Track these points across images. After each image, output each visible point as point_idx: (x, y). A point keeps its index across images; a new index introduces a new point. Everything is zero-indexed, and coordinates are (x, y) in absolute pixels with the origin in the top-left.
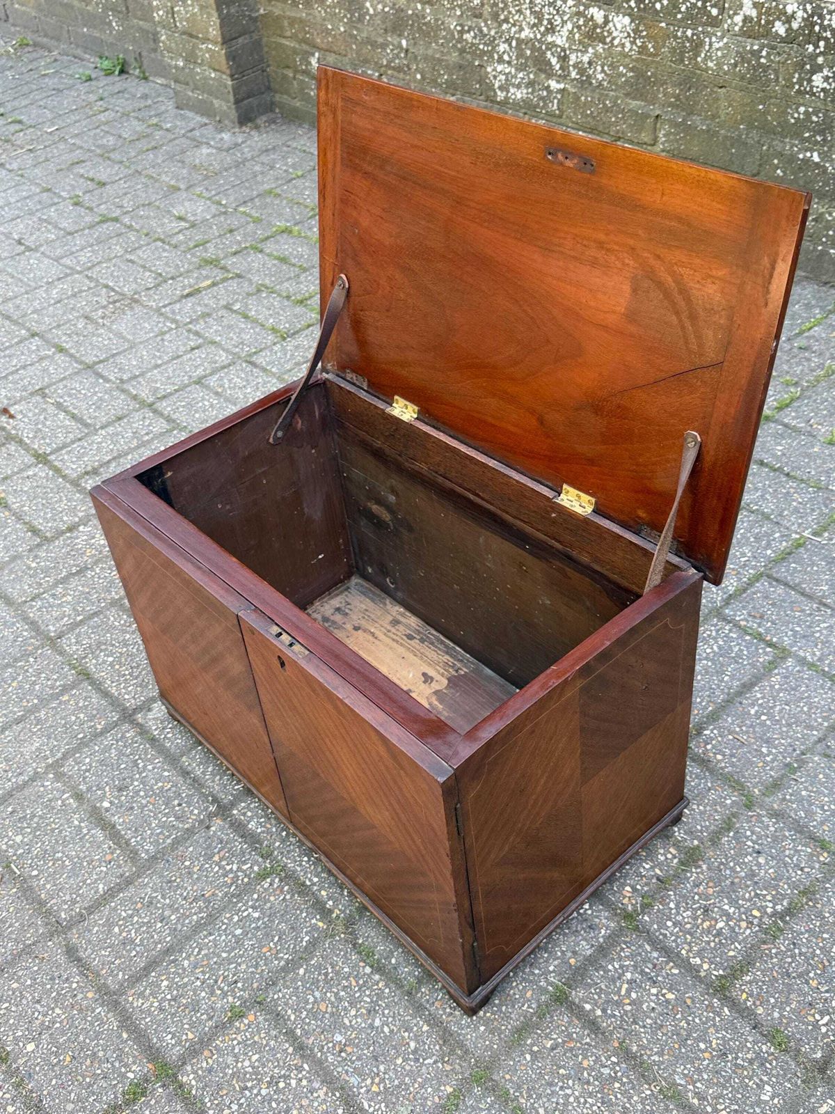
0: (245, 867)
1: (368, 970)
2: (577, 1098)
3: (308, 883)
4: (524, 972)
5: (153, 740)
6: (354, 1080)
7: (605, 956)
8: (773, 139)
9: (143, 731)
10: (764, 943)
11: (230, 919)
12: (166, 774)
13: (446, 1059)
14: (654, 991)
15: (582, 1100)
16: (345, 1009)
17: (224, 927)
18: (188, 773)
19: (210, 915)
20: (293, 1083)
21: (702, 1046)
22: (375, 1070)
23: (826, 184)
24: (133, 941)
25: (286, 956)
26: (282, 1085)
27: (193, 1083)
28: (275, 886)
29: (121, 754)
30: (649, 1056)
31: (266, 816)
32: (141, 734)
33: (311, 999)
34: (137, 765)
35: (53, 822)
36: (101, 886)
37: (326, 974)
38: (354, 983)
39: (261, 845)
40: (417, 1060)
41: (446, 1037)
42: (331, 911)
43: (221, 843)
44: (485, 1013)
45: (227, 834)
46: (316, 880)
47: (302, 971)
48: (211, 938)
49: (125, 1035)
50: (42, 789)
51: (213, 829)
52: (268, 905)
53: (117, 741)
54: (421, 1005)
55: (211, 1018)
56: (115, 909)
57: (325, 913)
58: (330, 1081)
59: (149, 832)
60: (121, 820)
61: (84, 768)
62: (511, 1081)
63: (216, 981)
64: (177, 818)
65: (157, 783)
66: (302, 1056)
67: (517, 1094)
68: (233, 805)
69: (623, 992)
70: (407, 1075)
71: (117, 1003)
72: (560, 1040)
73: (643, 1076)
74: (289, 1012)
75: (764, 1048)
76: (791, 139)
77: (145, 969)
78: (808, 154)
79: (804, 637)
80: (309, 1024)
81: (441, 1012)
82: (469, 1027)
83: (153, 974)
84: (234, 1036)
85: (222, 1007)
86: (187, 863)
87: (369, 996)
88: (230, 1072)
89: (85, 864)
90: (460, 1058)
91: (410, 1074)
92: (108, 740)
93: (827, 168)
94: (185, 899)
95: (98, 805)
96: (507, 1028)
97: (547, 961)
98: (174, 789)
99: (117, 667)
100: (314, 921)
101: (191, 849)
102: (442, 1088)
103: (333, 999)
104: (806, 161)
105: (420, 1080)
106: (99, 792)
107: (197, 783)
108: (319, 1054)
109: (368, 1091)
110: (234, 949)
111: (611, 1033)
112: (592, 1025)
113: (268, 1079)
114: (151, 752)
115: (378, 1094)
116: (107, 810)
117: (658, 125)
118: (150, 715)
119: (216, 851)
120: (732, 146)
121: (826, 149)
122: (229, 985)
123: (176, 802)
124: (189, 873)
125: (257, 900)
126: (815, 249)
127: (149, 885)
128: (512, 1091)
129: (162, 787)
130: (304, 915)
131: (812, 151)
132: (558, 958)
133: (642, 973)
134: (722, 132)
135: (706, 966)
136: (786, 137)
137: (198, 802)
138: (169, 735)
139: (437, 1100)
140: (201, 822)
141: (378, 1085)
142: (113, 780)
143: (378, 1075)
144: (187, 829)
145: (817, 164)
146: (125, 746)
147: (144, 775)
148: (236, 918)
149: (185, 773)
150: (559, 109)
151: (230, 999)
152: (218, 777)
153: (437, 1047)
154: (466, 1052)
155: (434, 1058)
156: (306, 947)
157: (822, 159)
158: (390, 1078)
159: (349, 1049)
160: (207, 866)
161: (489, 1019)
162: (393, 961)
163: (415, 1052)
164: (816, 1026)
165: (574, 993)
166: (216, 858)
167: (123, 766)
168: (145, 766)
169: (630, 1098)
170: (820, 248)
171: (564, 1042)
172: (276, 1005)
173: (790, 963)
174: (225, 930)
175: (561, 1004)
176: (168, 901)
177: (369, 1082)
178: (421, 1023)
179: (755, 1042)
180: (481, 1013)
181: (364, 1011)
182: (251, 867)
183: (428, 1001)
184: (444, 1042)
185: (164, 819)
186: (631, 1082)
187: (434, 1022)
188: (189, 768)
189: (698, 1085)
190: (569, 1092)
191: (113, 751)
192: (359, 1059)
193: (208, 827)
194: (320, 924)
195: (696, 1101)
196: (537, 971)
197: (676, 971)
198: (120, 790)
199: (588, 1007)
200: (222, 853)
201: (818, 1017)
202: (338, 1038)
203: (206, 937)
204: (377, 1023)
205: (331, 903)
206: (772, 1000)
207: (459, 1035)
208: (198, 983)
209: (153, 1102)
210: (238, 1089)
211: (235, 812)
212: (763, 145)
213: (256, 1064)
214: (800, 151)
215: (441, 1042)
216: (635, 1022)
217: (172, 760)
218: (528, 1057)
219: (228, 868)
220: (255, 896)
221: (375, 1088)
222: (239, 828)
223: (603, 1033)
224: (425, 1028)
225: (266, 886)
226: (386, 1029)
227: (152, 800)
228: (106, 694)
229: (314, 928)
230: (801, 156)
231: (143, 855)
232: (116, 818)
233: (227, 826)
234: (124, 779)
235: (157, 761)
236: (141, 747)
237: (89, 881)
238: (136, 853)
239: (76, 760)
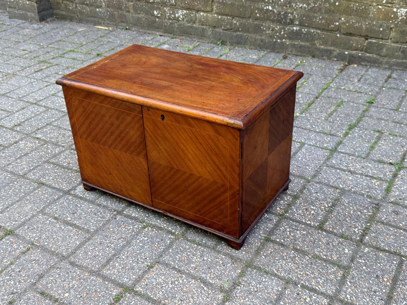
0: (135, 227)
1: (196, 245)
2: (285, 264)
3: (163, 227)
4: (252, 235)
5: (81, 198)
6: (204, 275)
7: (278, 226)
8: (255, 4)
9: (75, 196)
10: (329, 214)
11: (136, 242)
12: (91, 206)
13: (235, 263)
14: (298, 232)
15: (287, 264)
16: (192, 257)
17: (134, 244)
18: (100, 205)
19: (127, 242)
20: (181, 281)
21: (320, 243)
22: (210, 271)
23: (275, 17)
24: (98, 255)
25: (163, 248)
26: (176, 283)
27: (141, 290)
28: (150, 230)
29: (69, 204)
30: (304, 249)
31: (138, 211)
32: (75, 197)
33: (178, 257)
35: (48, 227)
36: (77, 242)
37: (181, 250)
38: (192, 250)
39: (139, 220)
40: (224, 266)
41: (232, 257)
42: (174, 233)
43: (123, 221)
44: (243, 248)
45: (124, 219)
46: (165, 225)
47: (171, 251)
48: (131, 248)
49: (107, 283)
50: (38, 219)
51: (118, 218)
52: (150, 235)
53: (65, 200)
54: (219, 251)
55: (141, 270)
56: (86, 247)
57: (173, 234)
58: (194, 278)
59: (91, 224)
60: (78, 222)
61: (54, 210)
62: (260, 264)
63: (138, 260)
64: (101, 218)
65: (88, 210)
66: (181, 273)
67: (264, 267)
68: (123, 210)
69: (288, 234)
70: (222, 270)
71: (99, 274)
72: (272, 250)
73: (304, 254)
74: (171, 262)
75: (340, 240)
76: (261, 2)
77: (107, 262)
78: (267, 7)
79: (308, 139)
80: (180, 264)
81: (227, 251)
82: (239, 253)
83: (111, 263)
84: (152, 273)
85: (143, 266)
86: (111, 230)
87: (199, 252)
88: (155, 283)
89: (68, 237)
90: (240, 262)
91: (223, 270)
92: (61, 200)
93: (274, 11)
94: (115, 239)
95: (66, 219)
96: (253, 251)
97: (259, 231)
98: (96, 210)
99: (55, 180)
100: (169, 236)
101: (111, 225)
102: (237, 271)
103: (186, 256)
104: (267, 10)
105: (228, 271)
106: (64, 216)
107: (105, 207)
108: (187, 271)
109: (210, 277)
110: (141, 249)
111: (289, 245)
112: (282, 245)
113: (171, 282)
114: (82, 202)
115: (214, 278)
116: (70, 220)
117: (213, 4)
118: (77, 191)
119: (122, 224)
120: (240, 8)
121: (273, 5)
122: (144, 260)
123: (99, 214)
124: (113, 232)
125: (144, 235)
126: (273, 41)
127: (98, 238)
128: (262, 267)
129: (91, 210)
130: (165, 235)
131: (269, 6)
132: (262, 230)
133: (292, 228)
134: (237, 3)
135: (312, 223)
136: (259, 2)
137: (108, 212)
138: (87, 195)
139: (236, 275)
140: (112, 217)
141: (213, 275)
142: (69, 211)
143: (212, 272)
144: (107, 220)
145: (271, 11)
146: (70, 201)
147: (82, 208)
148: (138, 241)
149: (99, 205)
150: (175, 2)
151: (146, 263)
152: (113, 204)
153: (230, 261)
154: (241, 260)
155: (230, 264)
156: (169, 244)
157: (272, 8)
158: (217, 273)
159: (198, 268)
160: (120, 229)
161: (245, 250)
162: (204, 242)
163: (222, 264)
164: (354, 232)
165: (272, 237)
166: (123, 226)
167: (71, 207)
168: (81, 206)
169: (303, 261)
170: (274, 40)
171: (274, 251)
172: (165, 261)
173: (339, 218)
174: (135, 245)
175: (268, 241)
176: (108, 241)
177: (209, 275)
178: (221, 256)
179: (337, 239)
180: (242, 249)
181: (199, 257)
182: (138, 226)
183: (221, 250)
184: (232, 259)
185: (96, 219)
186: (301, 256)
187: (226, 254)
188: (100, 203)
189: (324, 253)
190: (281, 263)
191: (65, 203)
192: (203, 269)
193: (116, 218)
194: (172, 237)
195: (324, 257)
196: (256, 234)
197: (303, 226)
198: (73, 214)
199: (278, 240)
200: (124, 225)
201: (354, 229)
202: (192, 265)
203: (128, 248)
204: (205, 259)
205: (174, 230)
206: (338, 228)
207: (236, 256)
208: (131, 262)
209: (127, 299)
210: (160, 287)
211: (125, 212)
212: (251, 6)
213: (164, 279)
214: (264, 7)
215: (231, 259)
216: (295, 241)
217: (92, 202)
218: (263, 257)
219: (129, 228)
220: (143, 234)
221: (212, 276)
222: (128, 216)
223: (286, 246)
224: (223, 257)
225: (146, 230)
226: (209, 260)
227: (88, 215)
228: (54, 188)
229: (170, 238)
230: (265, 8)
231: (92, 230)
232: (75, 222)
233: (123, 217)
234: (74, 211)
235: (85, 203)
236: (77, 200)
237: (71, 242)
238: (88, 230)
239: (50, 208)
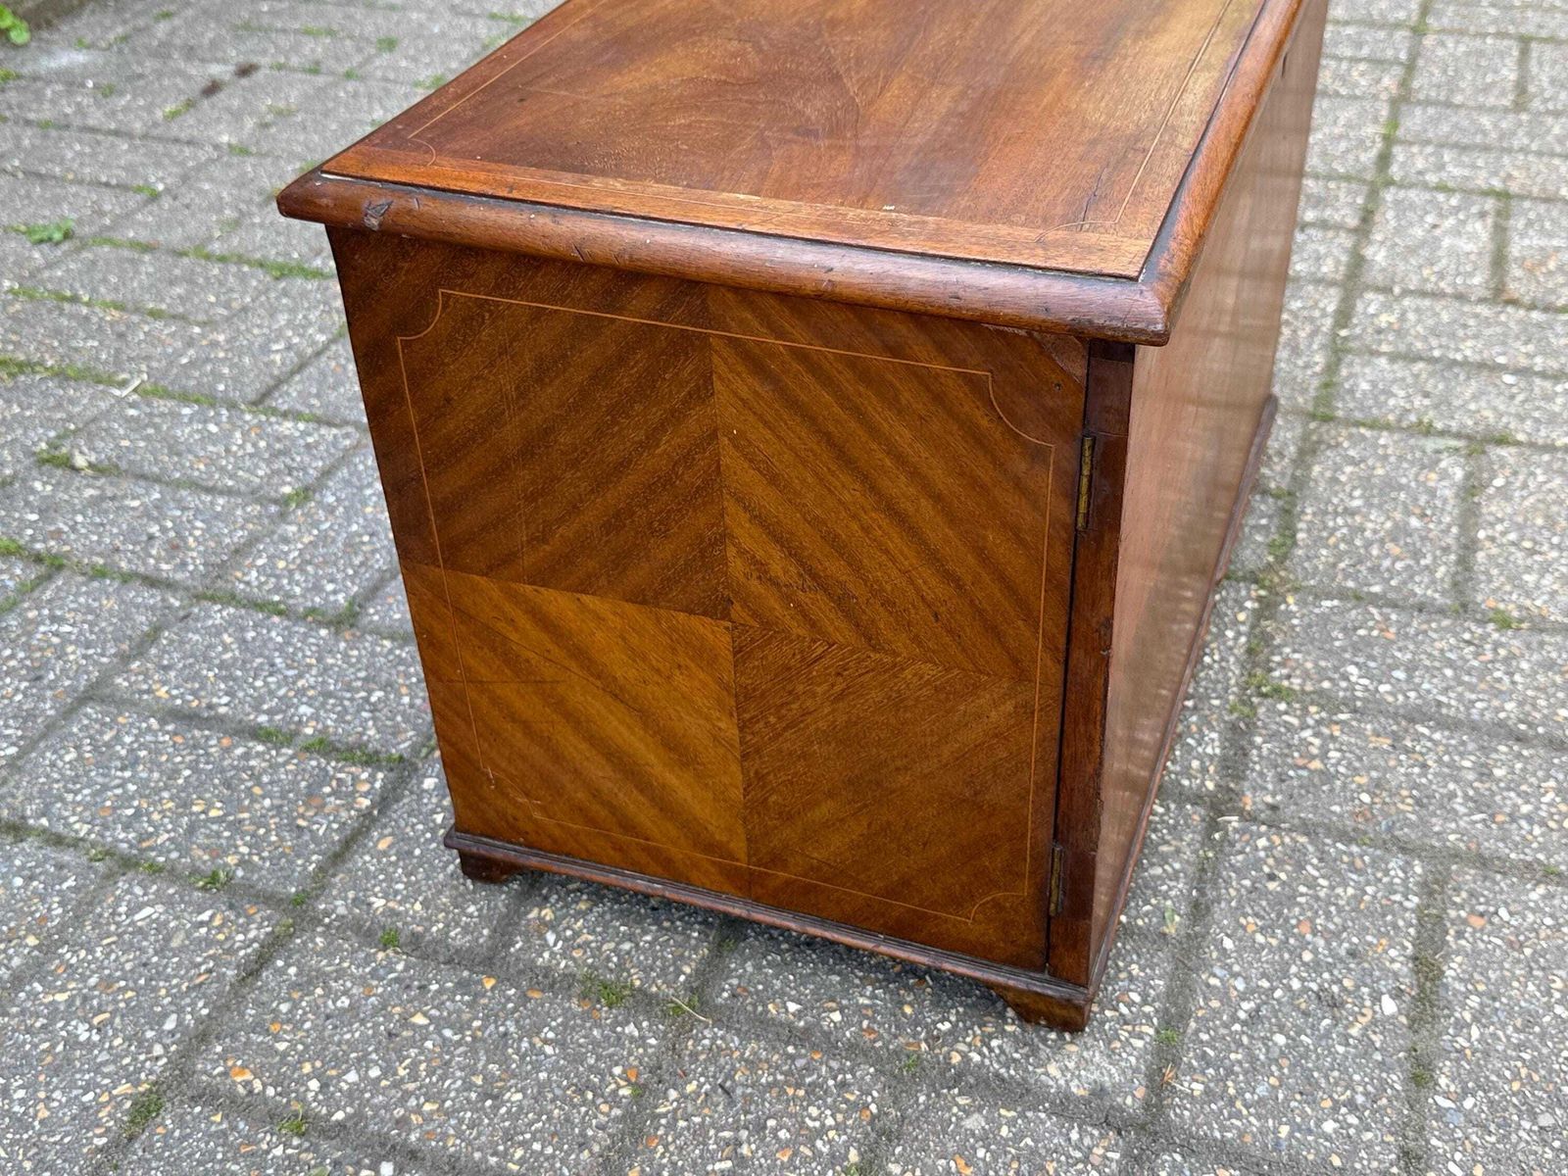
0: (1295, 721)
12: (1228, 944)
18: (1196, 905)
19: (1412, 721)
25: (1374, 612)
28: (1286, 671)
29: (1254, 1069)
32: (1176, 1062)
33: (1401, 564)
34: (1254, 1017)
36: (1534, 896)
37: (1353, 567)
38: (1335, 540)
39: (1236, 721)
42: (1261, 601)
43: (1284, 775)
45: (1261, 774)
46: (1231, 633)
47: (1376, 590)
48: (1442, 698)
51: (1269, 799)
52: (1323, 664)
53: (1231, 1102)
55: (1541, 643)
56: (1542, 848)
57: (1270, 603)
58: (1471, 512)
59: (1370, 890)
60: (1393, 953)
61: (1353, 1120)
63: (1491, 663)
64: (1300, 866)
65: (1263, 948)
66: (1475, 543)
68: (1197, 799)
74: (1439, 576)
80: (1432, 553)
84: (1532, 609)
85: (1515, 638)
86: (1366, 798)
89: (1528, 951)
94: (1424, 766)
100: (1295, 608)
101: (1336, 808)
103: (1377, 547)
105: (1382, 452)
106: (1377, 1039)
107: (1205, 875)
109: (1443, 481)
114: (1200, 1007)
115: (1436, 473)
116: (1397, 995)
118: (1109, 1074)
119: (1305, 773)
123: (1272, 886)
124: (1378, 786)
127: (1457, 828)
128: (1315, 394)
129: (1262, 930)
130: (1296, 622)
137: (1241, 852)
138: (1136, 997)
141: (1426, 477)
142: (1327, 1035)
143: (1417, 480)
144: (1307, 834)
146: (1230, 1072)
147: (1265, 984)
148: (1384, 688)
149: (1199, 911)
151: (1493, 638)
153: (1330, 454)
154: (1310, 434)
155: (1345, 452)
156: (1340, 601)
158: (1409, 471)
159: (1418, 511)
160: (1342, 769)
162: (1266, 522)
166: (1316, 765)
167: (1280, 1039)
168: (1243, 997)
182: (1286, 713)
185: (1323, 882)
188: (1183, 909)
191: (1261, 1090)
193: (1274, 808)
198: (1335, 1004)
200: (1301, 762)
203: (1449, 706)
205: (1250, 605)
211: (1210, 785)
217: (1188, 955)
219: (1316, 740)
220: (1326, 685)
221: (1435, 477)
222: (1234, 764)
227: (1305, 928)
231: (1418, 870)
232: (1396, 966)
233: (1246, 784)
234: (1306, 1014)
235: (1213, 981)
236: (1205, 1037)
237: (1548, 921)
238: (1424, 885)
239: (1350, 1156)
